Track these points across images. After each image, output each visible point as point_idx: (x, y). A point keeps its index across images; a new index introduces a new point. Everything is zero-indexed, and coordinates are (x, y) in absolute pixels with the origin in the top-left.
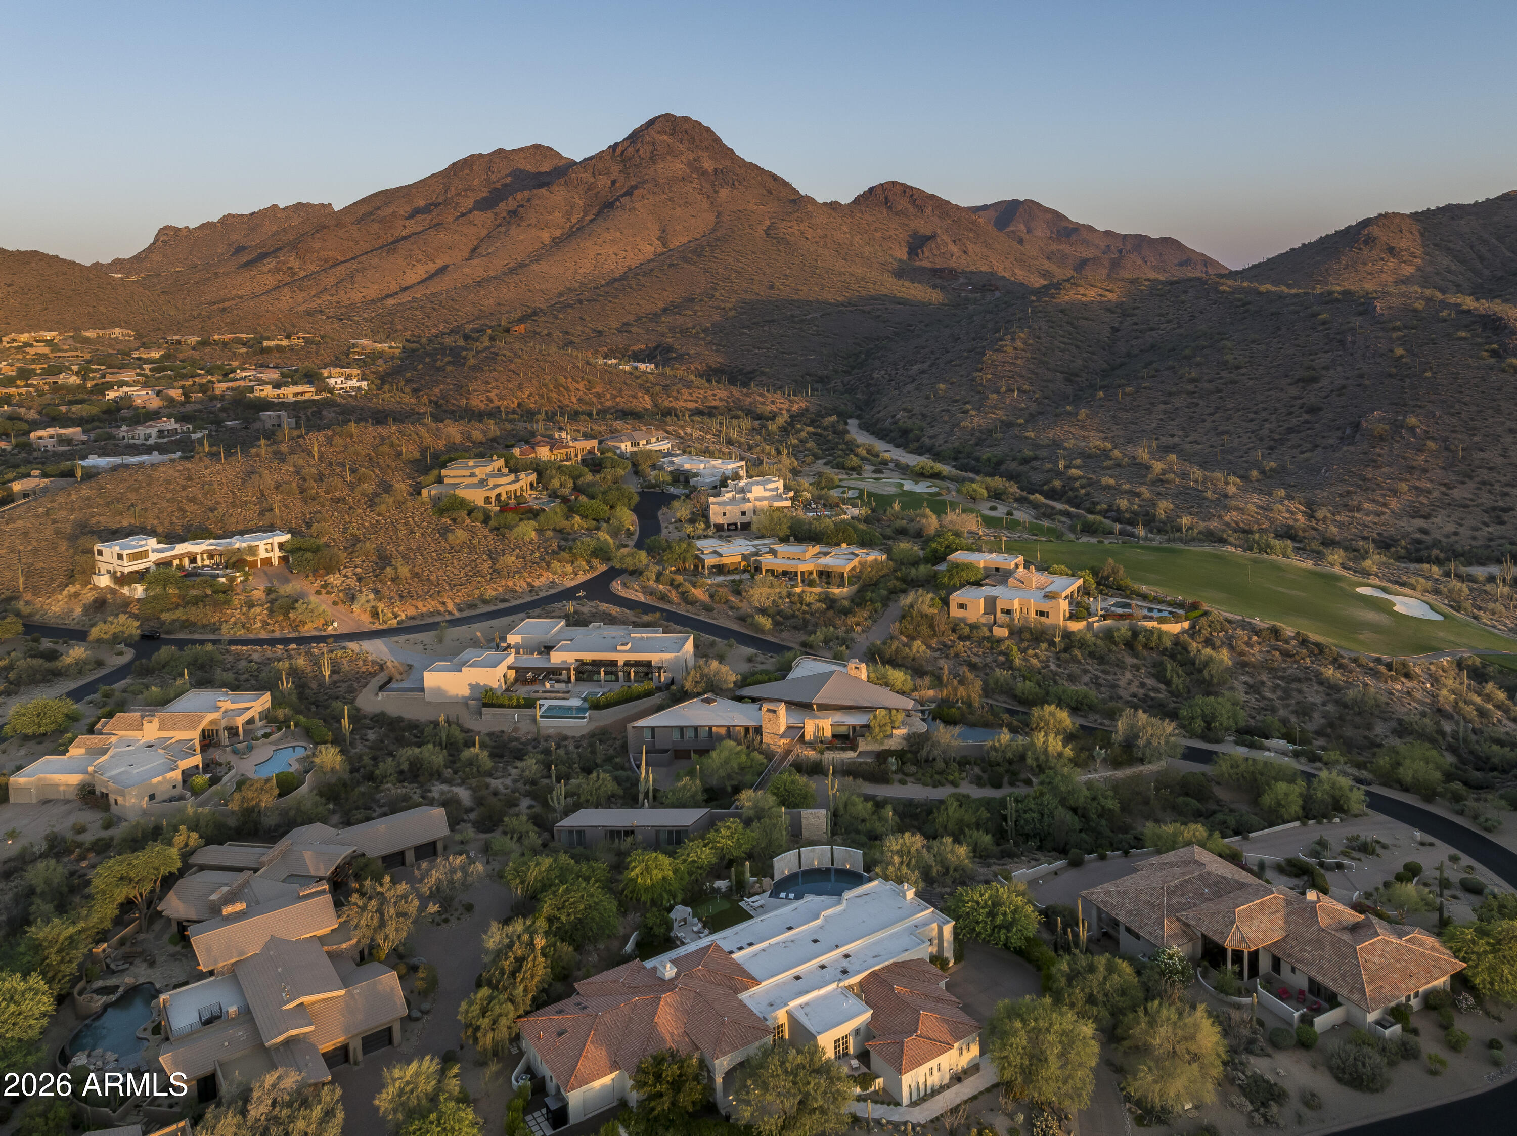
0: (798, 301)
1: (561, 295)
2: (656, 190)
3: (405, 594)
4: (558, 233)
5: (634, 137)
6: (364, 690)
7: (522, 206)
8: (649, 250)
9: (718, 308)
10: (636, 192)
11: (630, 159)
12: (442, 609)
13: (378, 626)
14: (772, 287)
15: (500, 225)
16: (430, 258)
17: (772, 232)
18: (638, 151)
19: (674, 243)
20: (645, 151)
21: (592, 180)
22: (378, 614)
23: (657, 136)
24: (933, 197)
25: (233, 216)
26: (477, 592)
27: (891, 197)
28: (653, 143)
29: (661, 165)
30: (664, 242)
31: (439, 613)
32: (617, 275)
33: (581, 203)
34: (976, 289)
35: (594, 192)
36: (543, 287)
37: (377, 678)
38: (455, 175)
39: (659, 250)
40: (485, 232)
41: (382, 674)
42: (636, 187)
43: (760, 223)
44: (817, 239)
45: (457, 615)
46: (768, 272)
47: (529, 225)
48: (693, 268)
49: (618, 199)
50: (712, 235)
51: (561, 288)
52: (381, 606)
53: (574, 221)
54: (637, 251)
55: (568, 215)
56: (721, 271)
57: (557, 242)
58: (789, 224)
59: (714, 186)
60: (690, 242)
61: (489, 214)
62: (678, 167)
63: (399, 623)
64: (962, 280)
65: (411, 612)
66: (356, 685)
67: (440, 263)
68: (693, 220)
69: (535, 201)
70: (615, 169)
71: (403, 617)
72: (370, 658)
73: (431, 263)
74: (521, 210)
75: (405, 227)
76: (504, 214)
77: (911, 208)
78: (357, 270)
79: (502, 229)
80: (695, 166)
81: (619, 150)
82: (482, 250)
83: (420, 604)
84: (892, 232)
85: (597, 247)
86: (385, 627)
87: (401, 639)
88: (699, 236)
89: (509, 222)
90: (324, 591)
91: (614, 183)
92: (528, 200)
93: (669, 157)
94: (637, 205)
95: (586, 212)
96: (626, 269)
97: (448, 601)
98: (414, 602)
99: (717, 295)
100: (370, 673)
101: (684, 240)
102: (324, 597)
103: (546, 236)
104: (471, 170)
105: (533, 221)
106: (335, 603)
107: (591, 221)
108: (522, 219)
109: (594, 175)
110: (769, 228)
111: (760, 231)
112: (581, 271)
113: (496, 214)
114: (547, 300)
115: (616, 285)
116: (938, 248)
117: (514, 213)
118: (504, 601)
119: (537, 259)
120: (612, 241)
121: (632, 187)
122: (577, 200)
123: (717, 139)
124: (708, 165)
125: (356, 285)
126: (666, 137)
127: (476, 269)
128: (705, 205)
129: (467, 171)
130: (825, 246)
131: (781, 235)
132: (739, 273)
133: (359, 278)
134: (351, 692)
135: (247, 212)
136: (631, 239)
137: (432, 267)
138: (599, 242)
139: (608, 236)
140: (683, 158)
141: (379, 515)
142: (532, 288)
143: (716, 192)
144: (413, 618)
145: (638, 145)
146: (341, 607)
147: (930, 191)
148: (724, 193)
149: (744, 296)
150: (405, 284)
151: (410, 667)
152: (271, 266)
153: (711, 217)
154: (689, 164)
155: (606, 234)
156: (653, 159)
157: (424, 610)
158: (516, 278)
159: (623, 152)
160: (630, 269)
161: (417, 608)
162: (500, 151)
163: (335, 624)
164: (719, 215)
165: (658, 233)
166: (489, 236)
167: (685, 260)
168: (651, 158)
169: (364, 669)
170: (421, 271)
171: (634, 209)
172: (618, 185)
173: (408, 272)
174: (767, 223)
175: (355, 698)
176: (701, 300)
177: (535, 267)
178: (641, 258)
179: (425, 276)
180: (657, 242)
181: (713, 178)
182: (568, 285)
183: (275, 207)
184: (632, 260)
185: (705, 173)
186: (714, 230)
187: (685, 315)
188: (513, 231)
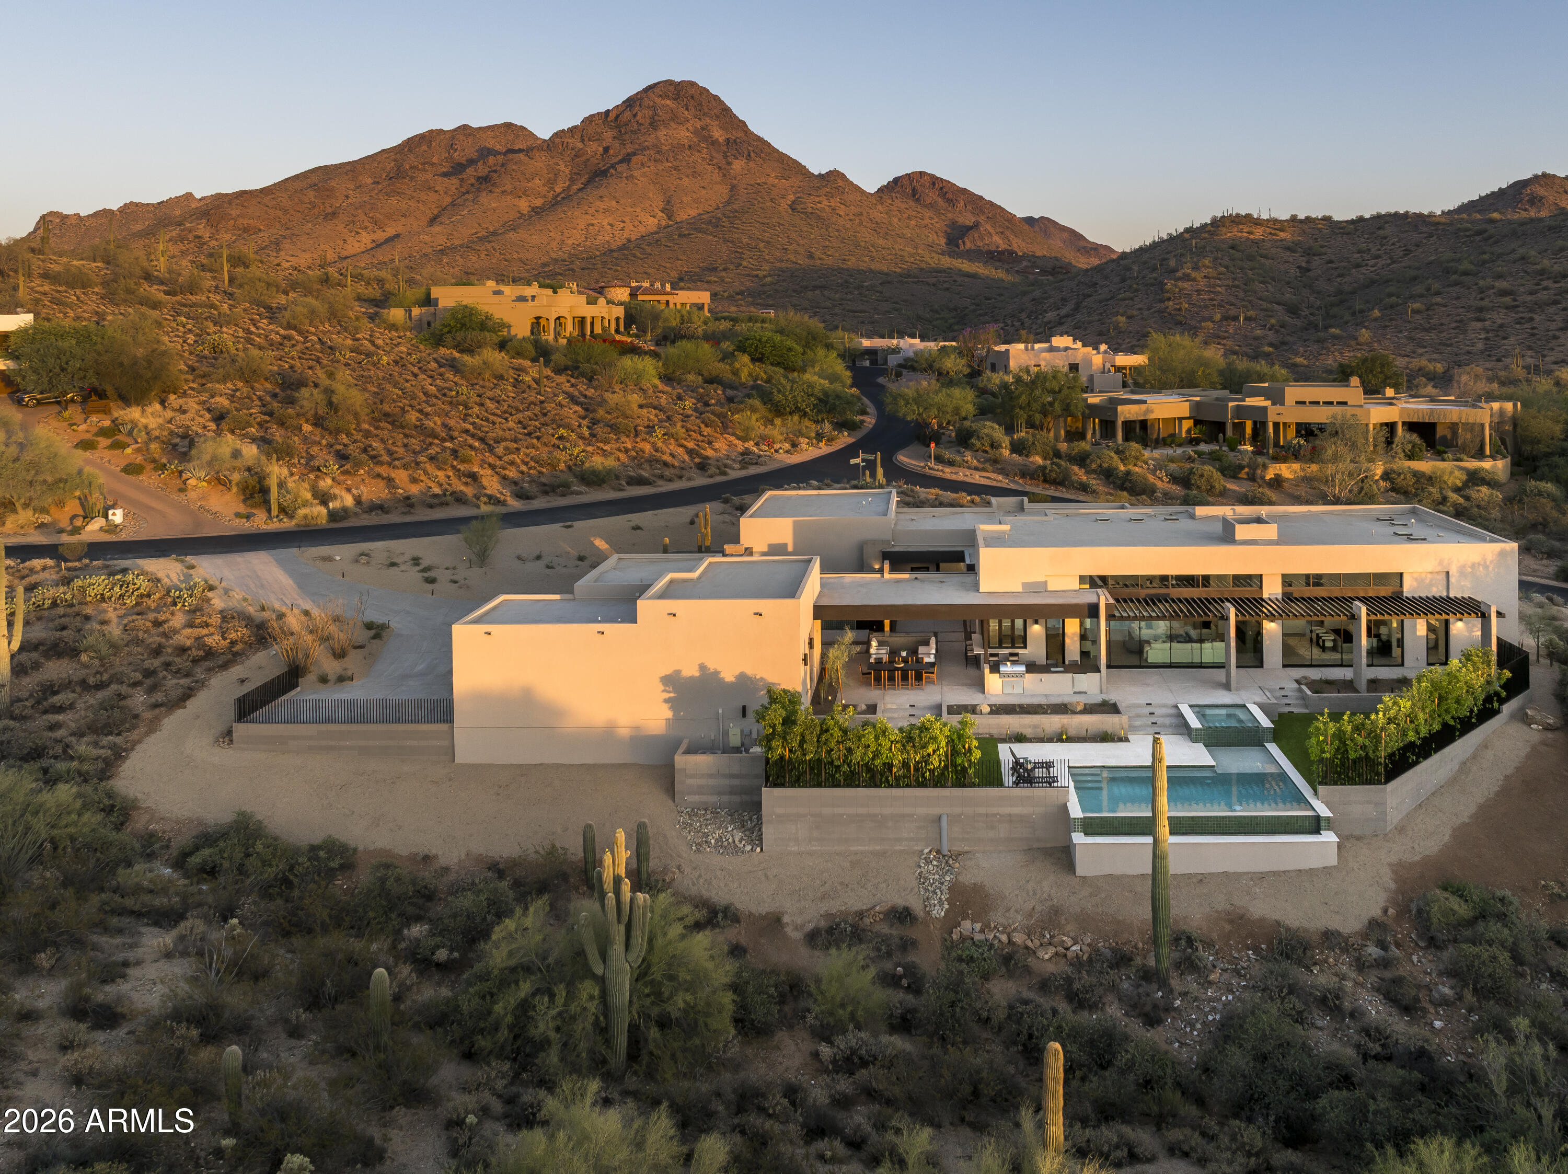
0: (847, 270)
1: (545, 265)
2: (658, 157)
3: (353, 450)
4: (539, 202)
5: (630, 103)
6: (172, 722)
7: (495, 171)
8: (651, 222)
9: (749, 275)
10: (634, 159)
11: (626, 125)
12: (469, 491)
13: (261, 522)
14: (811, 256)
15: (467, 192)
16: (378, 225)
17: (799, 207)
18: (635, 116)
19: (682, 216)
20: (643, 115)
21: (580, 146)
22: (265, 491)
23: (658, 100)
24: (964, 191)
25: (137, 205)
26: (562, 456)
27: (919, 189)
28: (654, 108)
29: (662, 132)
30: (668, 211)
31: (460, 499)
32: (613, 247)
33: (567, 171)
34: (1044, 272)
35: (584, 158)
36: (522, 256)
37: (237, 671)
38: (410, 150)
39: (664, 223)
40: (447, 200)
41: (260, 657)
42: (634, 154)
43: (783, 197)
44: (852, 217)
45: (515, 504)
46: (802, 242)
47: (503, 192)
48: (710, 237)
49: (613, 166)
50: (729, 208)
51: (545, 259)
52: (276, 471)
53: (558, 189)
54: (637, 223)
55: (551, 183)
56: (745, 241)
57: (536, 212)
58: (817, 199)
59: (726, 157)
60: (700, 214)
61: (454, 181)
62: (683, 134)
63: (333, 516)
64: (1025, 263)
65: (373, 491)
66: (139, 699)
67: (391, 232)
68: (703, 192)
69: (511, 166)
70: (608, 135)
71: (349, 501)
72: (218, 602)
73: (379, 232)
74: (495, 175)
75: (347, 197)
76: (473, 181)
77: (941, 202)
78: (284, 237)
79: (470, 197)
80: (703, 134)
81: (612, 116)
82: (444, 219)
83: (400, 476)
84: (927, 221)
85: (587, 217)
86: (287, 524)
87: (342, 553)
88: (711, 209)
89: (478, 190)
90: (104, 442)
91: (606, 150)
92: (503, 165)
93: (672, 124)
94: (636, 173)
95: (572, 181)
96: (625, 241)
97: (485, 474)
98: (383, 470)
99: (745, 263)
100: (210, 653)
101: (693, 212)
102: (103, 453)
103: (524, 205)
104: (429, 147)
105: (508, 187)
106: (131, 469)
107: (580, 190)
108: (494, 185)
109: (583, 141)
110: (793, 202)
111: (784, 205)
112: (570, 242)
113: (462, 180)
114: (527, 271)
115: (615, 254)
116: (982, 238)
117: (484, 180)
118: (641, 481)
119: (514, 228)
120: (607, 211)
121: (628, 154)
122: (562, 167)
123: (726, 110)
124: (718, 134)
125: (282, 253)
126: (668, 102)
127: (438, 236)
128: (717, 177)
129: (424, 148)
130: (861, 223)
131: (810, 210)
132: (768, 242)
133: (286, 244)
134: (107, 729)
135: (155, 201)
136: (630, 209)
137: (380, 236)
138: (591, 211)
139: (601, 205)
140: (689, 125)
141: (290, 326)
142: (508, 257)
143: (729, 164)
144: (380, 508)
145: (636, 110)
146: (149, 479)
147: (961, 184)
148: (738, 165)
149: (778, 265)
150: (344, 254)
151: (377, 631)
152: (174, 234)
153: (724, 190)
154: (696, 132)
155: (598, 203)
156: (654, 125)
157: (414, 489)
158: (489, 246)
159: (618, 116)
160: (629, 241)
161: (390, 481)
162: (465, 128)
163: (117, 516)
164: (733, 188)
165: (661, 205)
166: (453, 204)
167: (700, 230)
168: (651, 124)
169: (185, 637)
170: (366, 239)
171: (632, 176)
172: (611, 152)
173: (350, 240)
174: (792, 197)
175: (119, 754)
176: (725, 269)
177: (511, 235)
178: (642, 230)
179: (370, 246)
180: (661, 214)
181: (725, 148)
182: (554, 256)
183: (189, 196)
184: (632, 232)
185: (714, 143)
186: (728, 203)
187: (708, 282)
188: (484, 198)
